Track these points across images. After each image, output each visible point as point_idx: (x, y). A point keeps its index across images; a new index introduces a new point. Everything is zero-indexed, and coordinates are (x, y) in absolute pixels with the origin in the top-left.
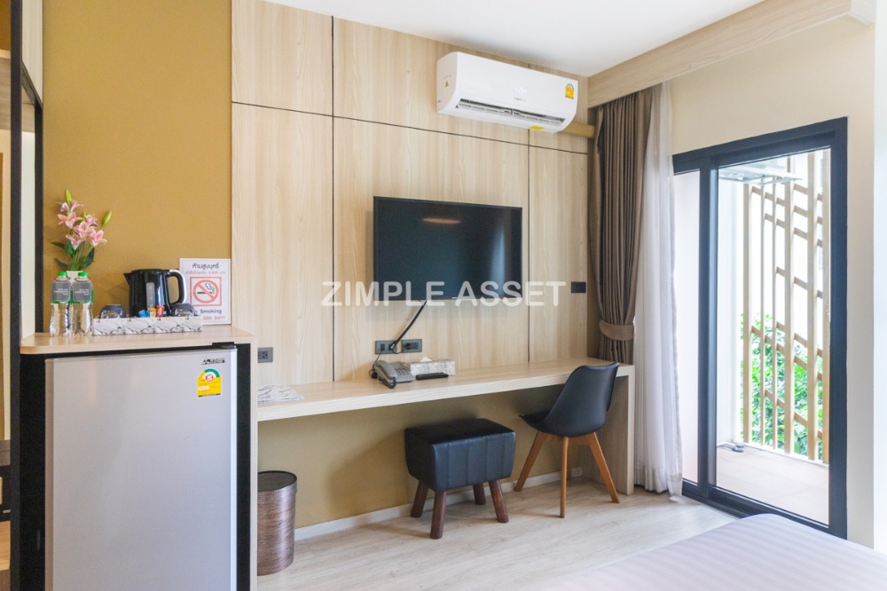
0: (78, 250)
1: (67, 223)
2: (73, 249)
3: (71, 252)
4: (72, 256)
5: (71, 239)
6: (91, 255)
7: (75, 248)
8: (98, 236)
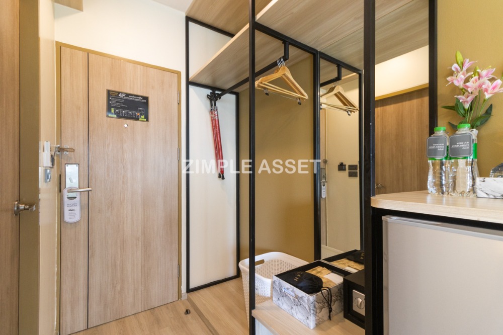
0: (471, 108)
1: (456, 83)
2: (464, 109)
3: (462, 112)
4: (464, 117)
5: (462, 98)
6: (488, 112)
7: (467, 106)
8: (494, 88)
